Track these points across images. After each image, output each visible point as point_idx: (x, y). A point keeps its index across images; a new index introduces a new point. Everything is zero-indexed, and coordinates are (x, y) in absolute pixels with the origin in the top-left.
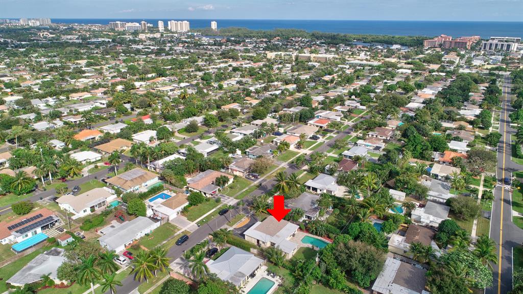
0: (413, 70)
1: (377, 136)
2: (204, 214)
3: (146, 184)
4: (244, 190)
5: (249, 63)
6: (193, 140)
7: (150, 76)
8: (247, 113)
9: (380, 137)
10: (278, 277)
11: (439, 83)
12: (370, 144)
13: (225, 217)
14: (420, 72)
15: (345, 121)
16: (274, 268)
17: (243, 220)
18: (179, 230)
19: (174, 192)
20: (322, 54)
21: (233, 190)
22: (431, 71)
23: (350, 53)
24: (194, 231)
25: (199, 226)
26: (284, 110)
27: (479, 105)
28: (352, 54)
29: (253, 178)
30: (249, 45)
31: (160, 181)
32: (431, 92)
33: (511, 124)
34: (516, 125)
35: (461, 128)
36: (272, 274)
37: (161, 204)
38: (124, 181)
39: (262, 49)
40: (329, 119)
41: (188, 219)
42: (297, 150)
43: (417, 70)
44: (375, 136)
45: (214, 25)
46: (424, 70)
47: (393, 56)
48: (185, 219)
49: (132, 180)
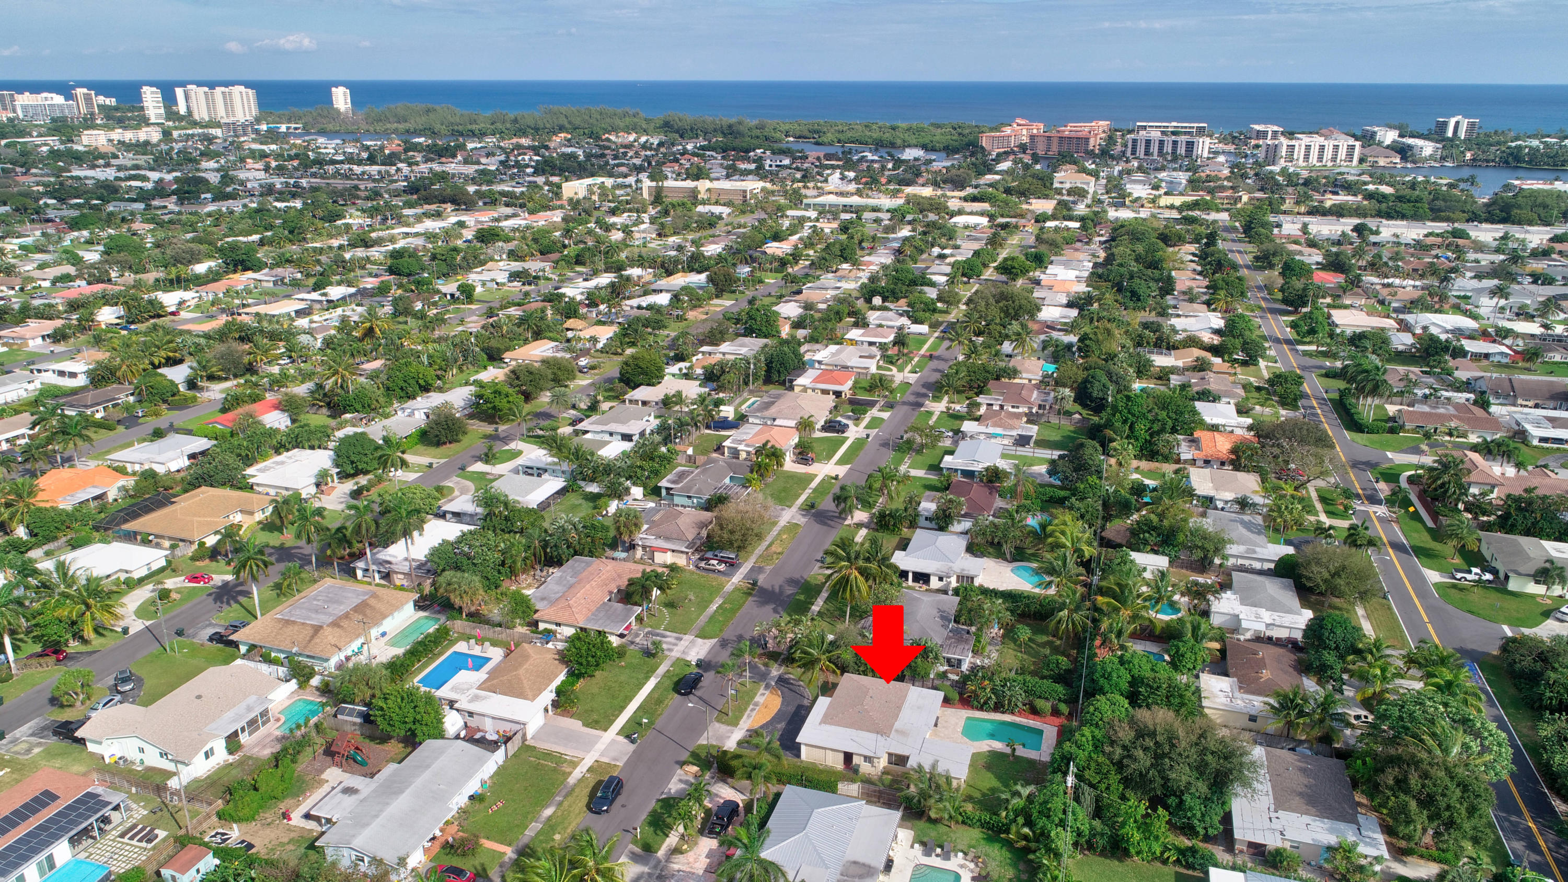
0: (992, 217)
1: (1002, 407)
2: (629, 699)
3: (381, 629)
4: (714, 607)
5: (514, 215)
6: (463, 469)
7: (201, 268)
8: (593, 368)
9: (1011, 409)
10: (960, 855)
11: (1077, 250)
12: (999, 431)
13: (700, 698)
14: (1014, 220)
15: (890, 370)
16: (933, 833)
17: (759, 699)
18: (574, 764)
19: (494, 644)
20: (718, 179)
21: (680, 611)
22: (1040, 219)
23: (798, 175)
24: (625, 759)
25: (633, 741)
26: (703, 353)
27: (1204, 303)
28: (804, 177)
29: (722, 567)
30: (483, 160)
31: (422, 614)
32: (1072, 274)
33: (1300, 348)
34: (1314, 348)
35: (1201, 367)
36: (939, 850)
37: (480, 688)
38: (310, 632)
39: (529, 170)
40: (847, 367)
41: (586, 725)
42: (801, 469)
43: (1002, 216)
44: (996, 408)
45: (341, 99)
46: (1022, 216)
47: (921, 181)
48: (574, 724)
49: (335, 624)
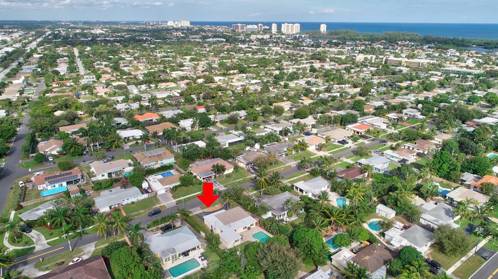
2: (189, 194)
3: (162, 162)
4: (238, 180)
5: (334, 65)
7: (232, 72)
9: (416, 150)
10: (207, 261)
12: (397, 155)
15: (391, 129)
16: (208, 253)
18: (159, 203)
21: (228, 178)
23: (456, 59)
24: (170, 207)
25: (177, 204)
26: (331, 112)
28: (458, 60)
29: (253, 171)
36: (203, 258)
37: (158, 180)
40: (373, 125)
41: (173, 196)
45: (323, 28)
48: (170, 195)
49: (150, 157)
